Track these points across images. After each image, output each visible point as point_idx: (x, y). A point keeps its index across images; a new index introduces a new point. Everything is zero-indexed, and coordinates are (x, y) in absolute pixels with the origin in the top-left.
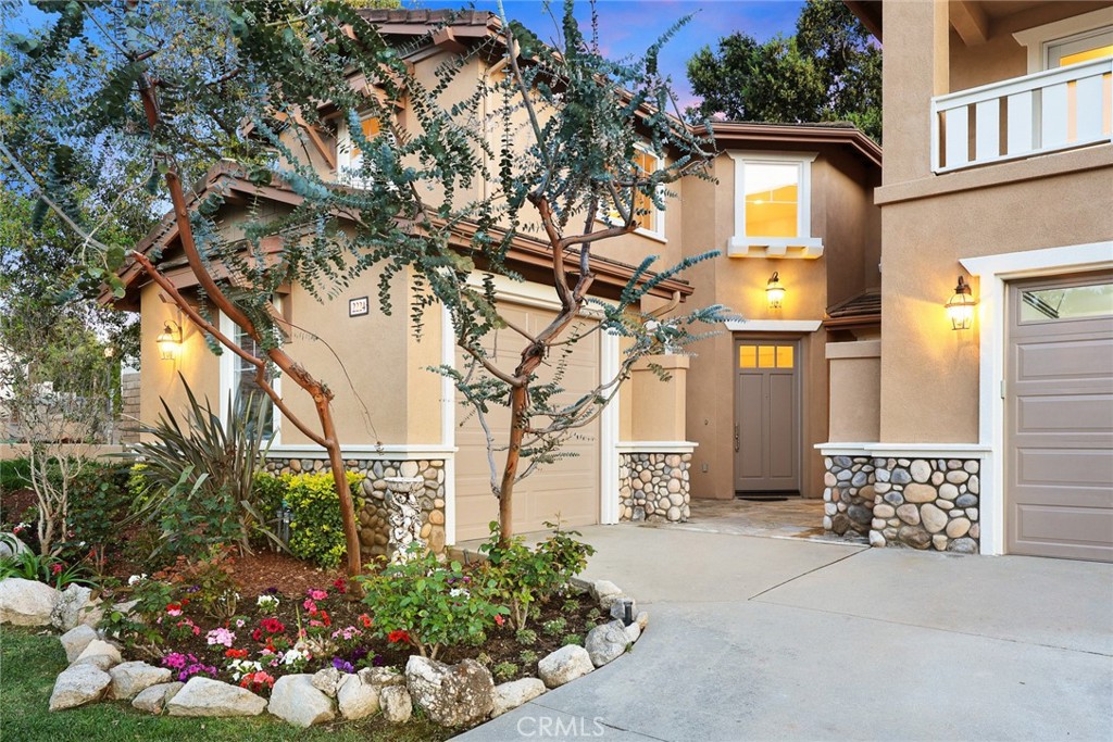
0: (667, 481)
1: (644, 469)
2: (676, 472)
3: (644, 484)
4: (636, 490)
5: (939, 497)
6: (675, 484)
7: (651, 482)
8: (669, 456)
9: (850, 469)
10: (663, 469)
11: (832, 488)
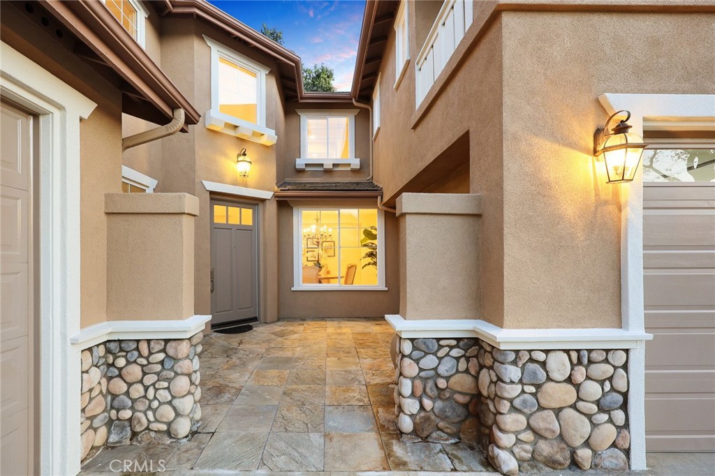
0: (169, 380)
1: (128, 363)
2: (185, 365)
3: (130, 385)
4: (114, 396)
5: (579, 399)
6: (182, 384)
7: (141, 382)
8: (173, 344)
9: (435, 354)
10: (162, 363)
11: (413, 379)
